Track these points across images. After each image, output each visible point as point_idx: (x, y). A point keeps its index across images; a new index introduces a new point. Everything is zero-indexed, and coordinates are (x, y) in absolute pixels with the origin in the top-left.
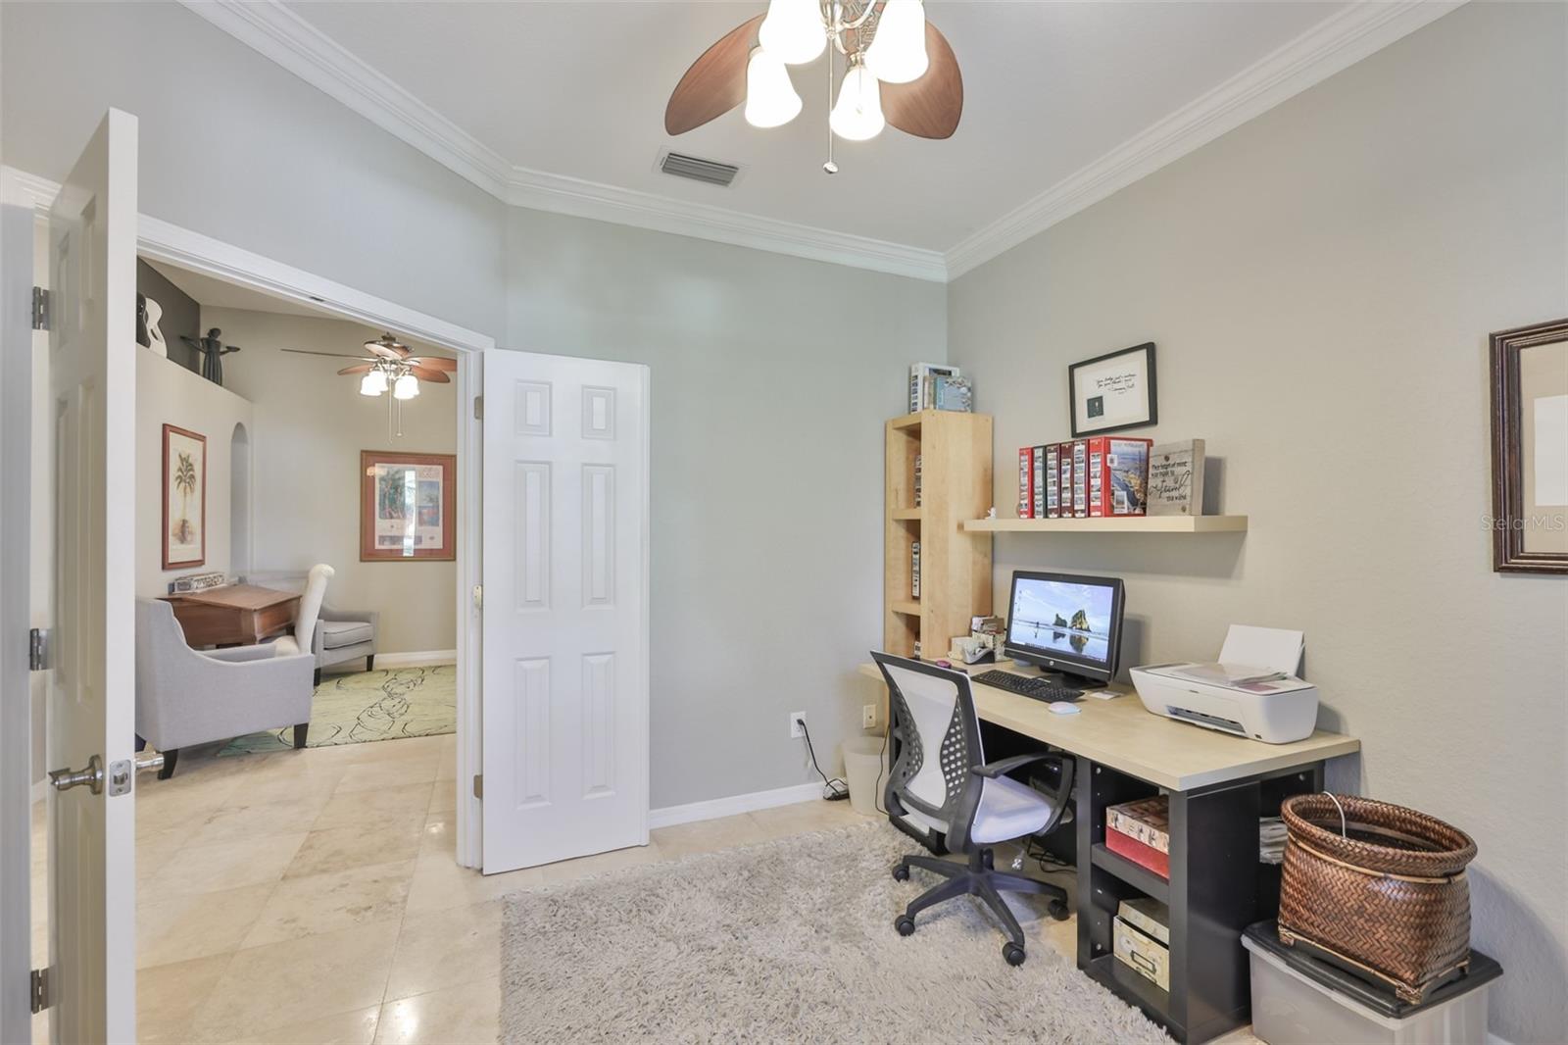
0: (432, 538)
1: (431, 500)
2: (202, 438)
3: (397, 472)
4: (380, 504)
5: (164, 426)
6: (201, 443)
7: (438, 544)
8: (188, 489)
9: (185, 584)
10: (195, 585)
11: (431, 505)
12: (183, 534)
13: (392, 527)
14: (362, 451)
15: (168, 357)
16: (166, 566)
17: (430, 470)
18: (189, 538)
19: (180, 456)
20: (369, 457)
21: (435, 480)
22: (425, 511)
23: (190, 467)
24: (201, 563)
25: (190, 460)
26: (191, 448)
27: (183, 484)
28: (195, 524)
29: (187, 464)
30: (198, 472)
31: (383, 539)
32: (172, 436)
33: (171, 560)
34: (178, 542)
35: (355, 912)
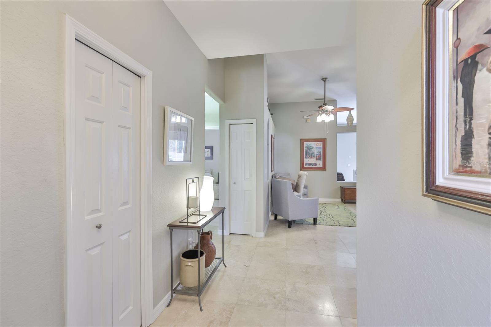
0: (319, 164)
1: (319, 153)
3: (310, 145)
4: (305, 154)
7: (321, 166)
11: (319, 154)
13: (309, 161)
14: (301, 139)
17: (319, 143)
20: (303, 141)
21: (320, 146)
22: (317, 156)
31: (306, 164)
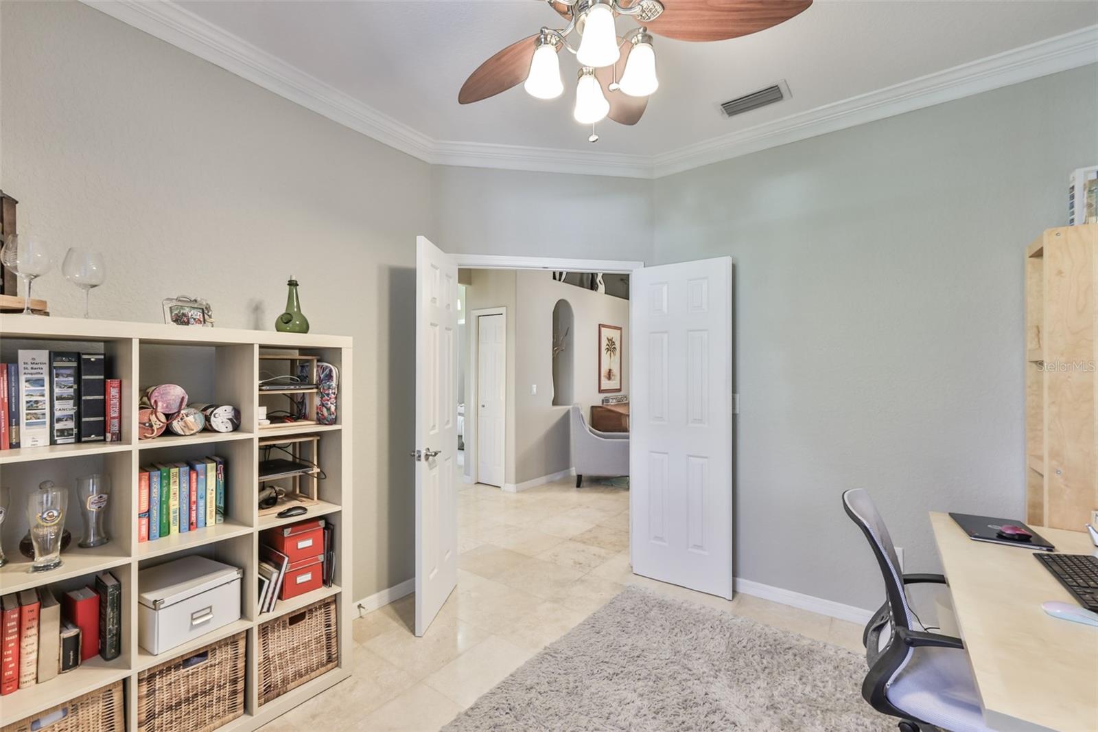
2: (620, 329)
5: (599, 325)
6: (619, 331)
8: (612, 354)
9: (606, 400)
10: (611, 400)
12: (609, 375)
15: (605, 293)
16: (600, 391)
18: (612, 377)
19: (608, 339)
23: (613, 343)
24: (619, 390)
25: (613, 340)
26: (615, 335)
27: (609, 352)
28: (616, 371)
29: (611, 341)
30: (617, 345)
32: (603, 329)
33: (602, 388)
34: (606, 380)
35: (575, 562)
